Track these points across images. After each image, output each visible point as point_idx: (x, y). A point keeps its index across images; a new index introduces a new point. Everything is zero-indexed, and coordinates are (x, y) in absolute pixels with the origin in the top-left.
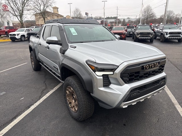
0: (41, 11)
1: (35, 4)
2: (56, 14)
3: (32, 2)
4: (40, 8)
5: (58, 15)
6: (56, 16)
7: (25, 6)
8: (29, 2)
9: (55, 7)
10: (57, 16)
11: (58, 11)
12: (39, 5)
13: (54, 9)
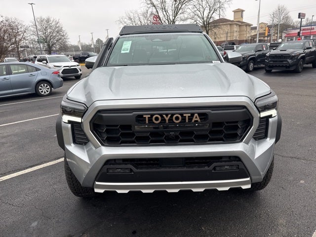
0: (203, 19)
1: (196, 9)
2: (239, 22)
3: (190, 7)
4: (202, 14)
5: (240, 24)
6: (238, 26)
7: (179, 13)
8: (187, 7)
9: (239, 9)
10: (240, 26)
11: (242, 17)
12: (202, 10)
13: (236, 13)
